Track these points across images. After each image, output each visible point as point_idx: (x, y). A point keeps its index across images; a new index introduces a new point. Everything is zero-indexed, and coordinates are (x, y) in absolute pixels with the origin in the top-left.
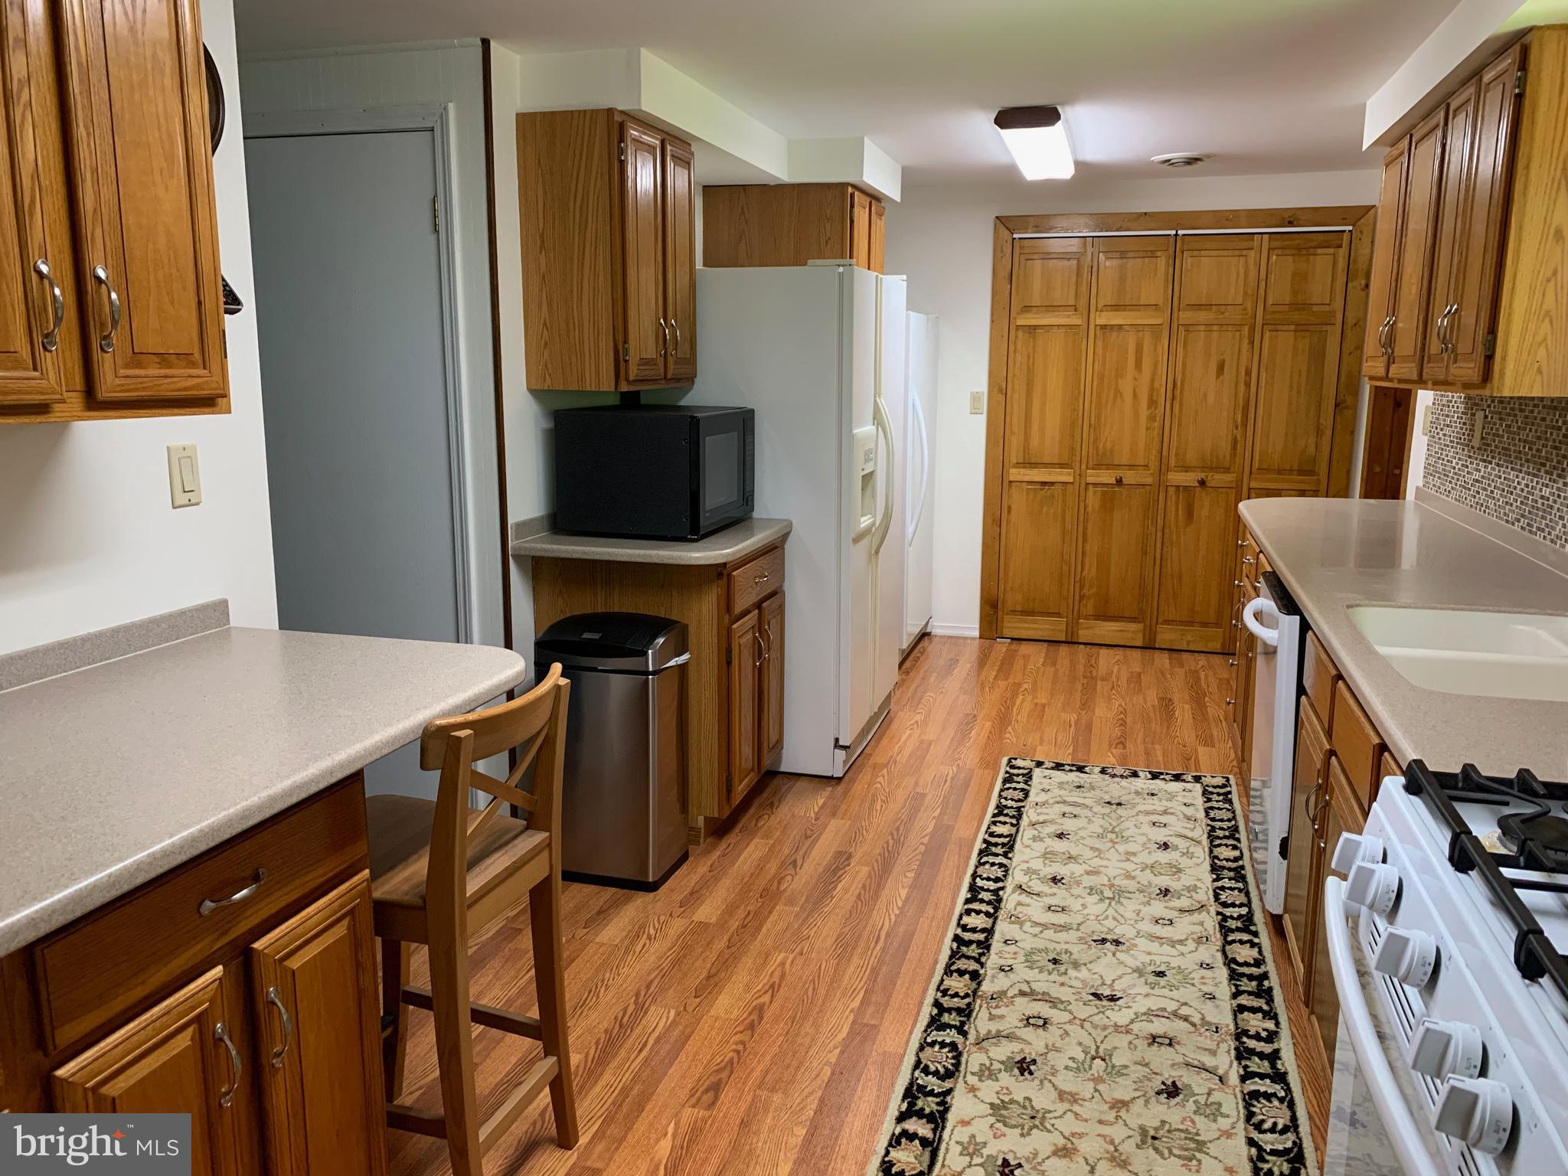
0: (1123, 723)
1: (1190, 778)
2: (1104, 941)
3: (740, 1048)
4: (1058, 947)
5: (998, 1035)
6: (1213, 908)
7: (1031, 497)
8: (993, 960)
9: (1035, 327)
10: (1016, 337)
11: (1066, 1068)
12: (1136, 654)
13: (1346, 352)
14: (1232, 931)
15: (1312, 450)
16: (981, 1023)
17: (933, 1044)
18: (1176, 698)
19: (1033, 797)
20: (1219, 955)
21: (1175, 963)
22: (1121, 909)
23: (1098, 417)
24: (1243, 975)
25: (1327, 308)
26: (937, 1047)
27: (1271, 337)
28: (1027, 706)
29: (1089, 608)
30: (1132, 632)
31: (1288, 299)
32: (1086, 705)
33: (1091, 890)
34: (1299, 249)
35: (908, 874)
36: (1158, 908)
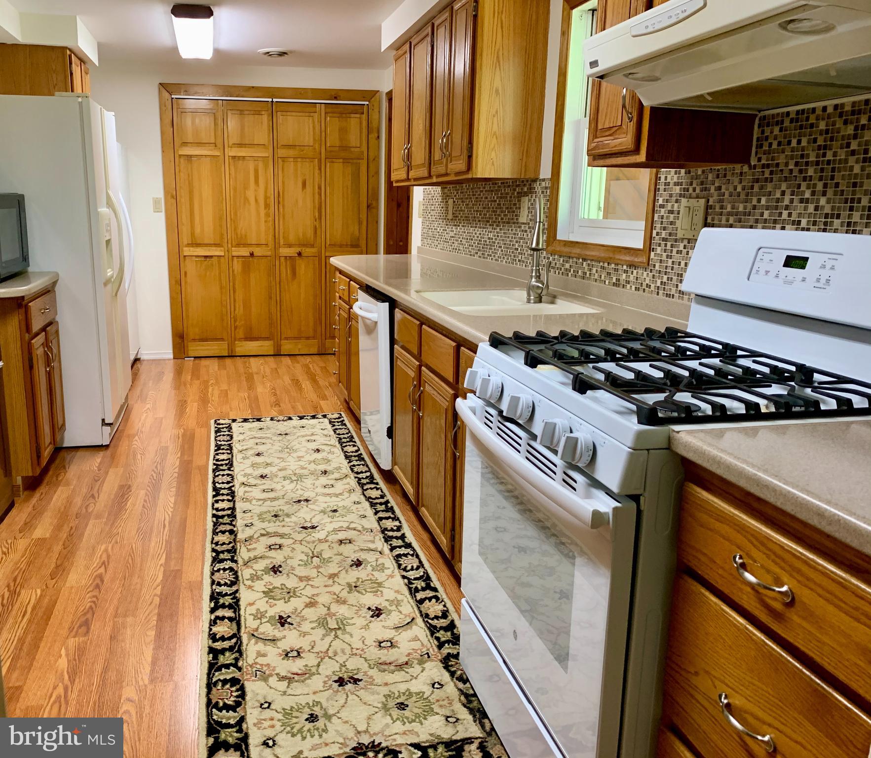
0: (275, 394)
1: (320, 417)
2: (299, 501)
3: (94, 599)
4: (276, 509)
5: (255, 558)
6: (352, 475)
7: (199, 266)
8: (239, 523)
9: (191, 156)
10: (180, 162)
11: (299, 565)
12: (271, 359)
13: (370, 175)
14: (365, 484)
15: (357, 233)
16: (243, 554)
17: (219, 570)
18: (300, 379)
19: (235, 438)
20: (362, 497)
21: (341, 504)
22: (304, 484)
23: (236, 214)
24: (377, 503)
25: (358, 149)
26: (222, 572)
27: (330, 167)
28: (216, 393)
29: (241, 333)
30: (266, 346)
31: (338, 143)
32: (251, 387)
33: (285, 478)
34: (341, 113)
35: (172, 490)
36: (323, 480)
